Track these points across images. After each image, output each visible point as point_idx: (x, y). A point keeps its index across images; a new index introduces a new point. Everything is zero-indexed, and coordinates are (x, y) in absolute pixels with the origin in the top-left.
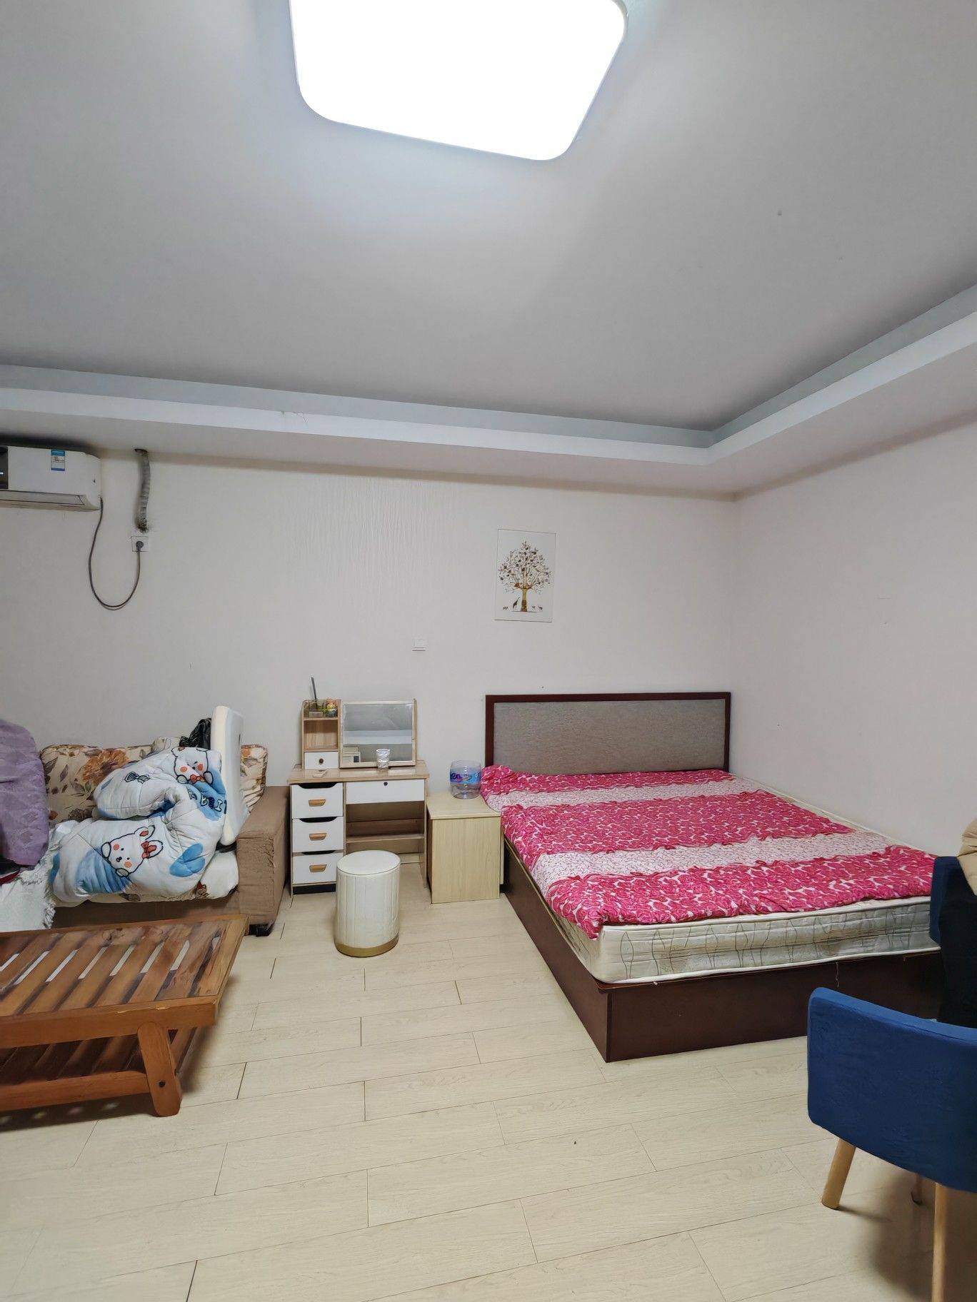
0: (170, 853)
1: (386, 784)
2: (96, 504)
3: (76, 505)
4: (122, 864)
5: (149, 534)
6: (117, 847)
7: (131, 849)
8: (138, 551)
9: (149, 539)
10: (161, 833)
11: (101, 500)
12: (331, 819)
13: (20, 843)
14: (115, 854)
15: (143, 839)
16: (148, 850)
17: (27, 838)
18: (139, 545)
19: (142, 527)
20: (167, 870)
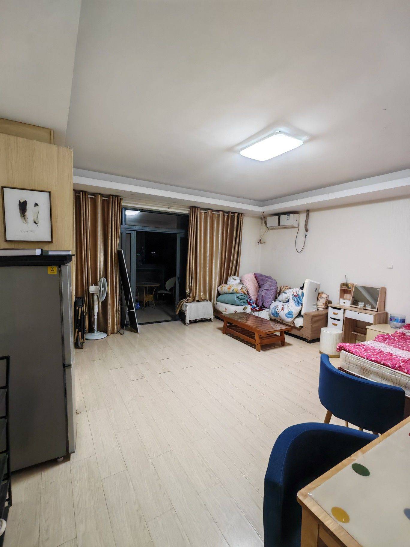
0: (286, 311)
1: (359, 313)
2: (297, 226)
3: (293, 227)
4: (277, 311)
5: (308, 232)
6: (278, 307)
7: (280, 308)
8: (305, 237)
9: (308, 234)
10: (286, 307)
11: (299, 225)
12: (339, 320)
13: (267, 302)
14: (277, 308)
15: (282, 307)
16: (282, 309)
17: (268, 302)
18: (306, 236)
19: (307, 230)
20: (285, 315)
